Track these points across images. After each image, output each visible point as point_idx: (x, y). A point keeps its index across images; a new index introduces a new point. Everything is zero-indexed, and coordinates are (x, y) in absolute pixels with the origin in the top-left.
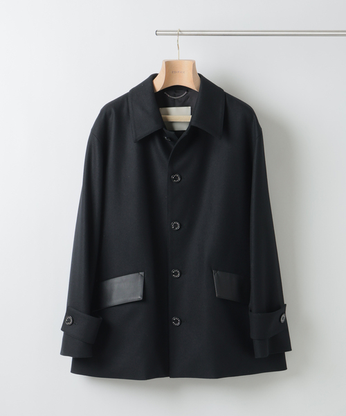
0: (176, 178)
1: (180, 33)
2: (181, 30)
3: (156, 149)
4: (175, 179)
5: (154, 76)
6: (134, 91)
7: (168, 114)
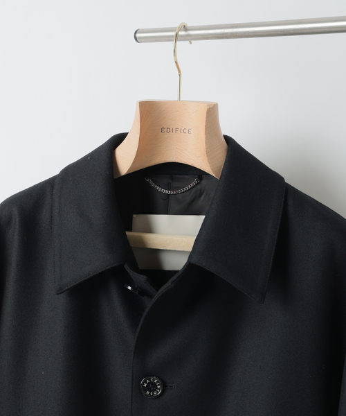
0: (152, 387)
1: (182, 34)
2: (189, 25)
3: (113, 312)
4: (148, 389)
5: (119, 139)
6: (70, 172)
7: (150, 230)
